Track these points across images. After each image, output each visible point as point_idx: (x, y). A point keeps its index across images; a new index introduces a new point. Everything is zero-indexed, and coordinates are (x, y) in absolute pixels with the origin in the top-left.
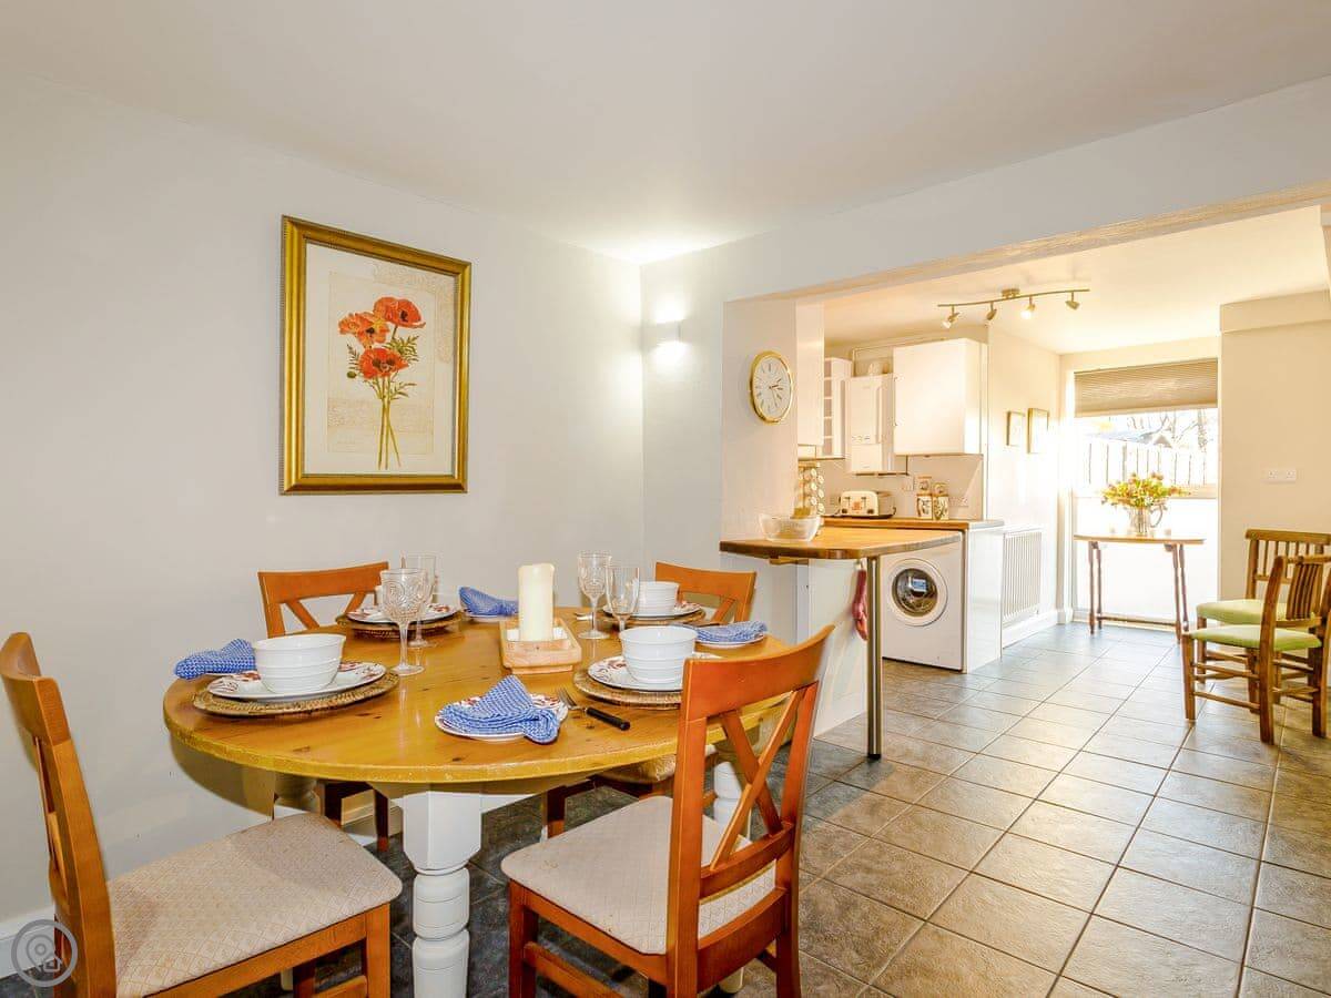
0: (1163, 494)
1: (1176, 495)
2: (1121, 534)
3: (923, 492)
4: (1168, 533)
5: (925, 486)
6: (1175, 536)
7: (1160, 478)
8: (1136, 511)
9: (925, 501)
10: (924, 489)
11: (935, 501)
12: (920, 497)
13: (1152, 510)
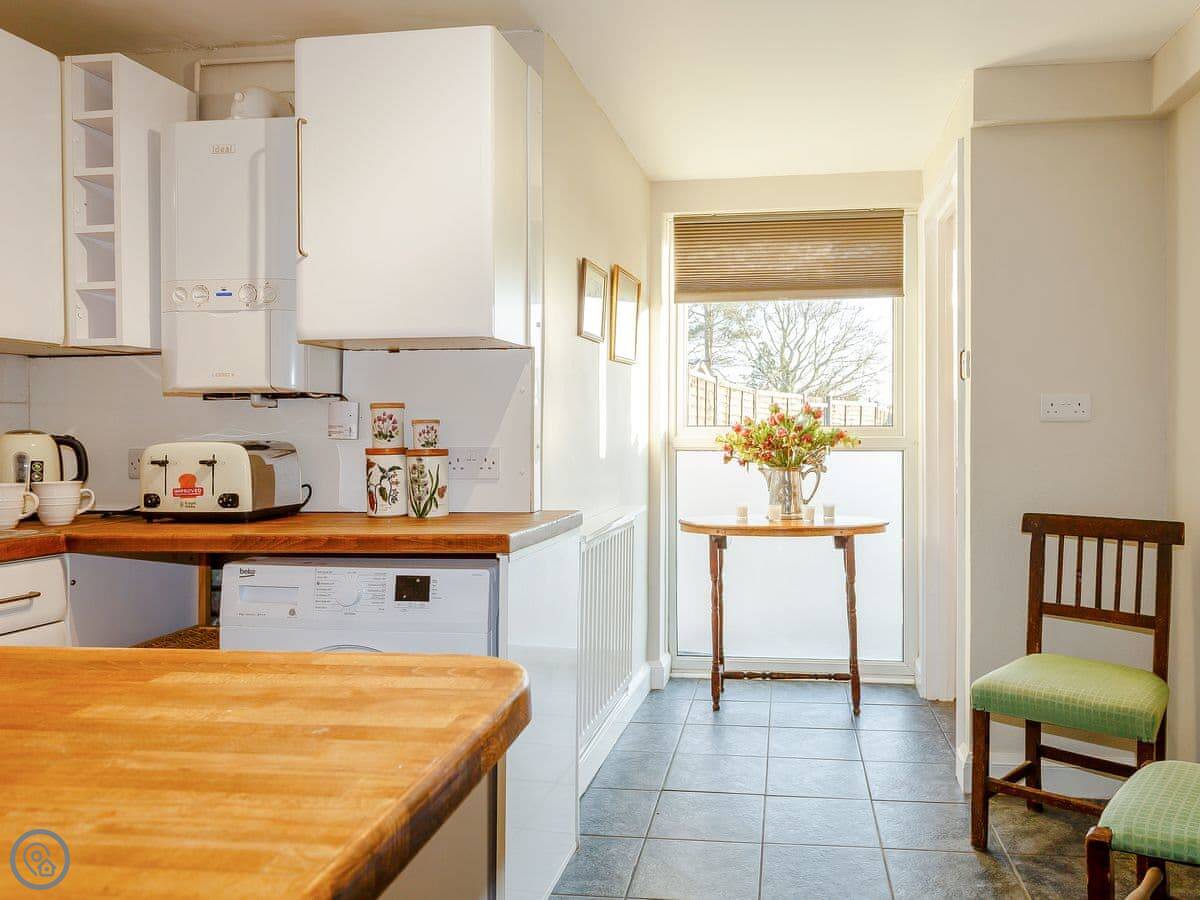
0: (822, 442)
1: (840, 444)
2: (757, 520)
3: (383, 444)
4: (830, 513)
5: (387, 426)
7: (818, 415)
8: (778, 474)
9: (387, 469)
10: (385, 437)
11: (414, 468)
12: (373, 458)
13: (804, 471)
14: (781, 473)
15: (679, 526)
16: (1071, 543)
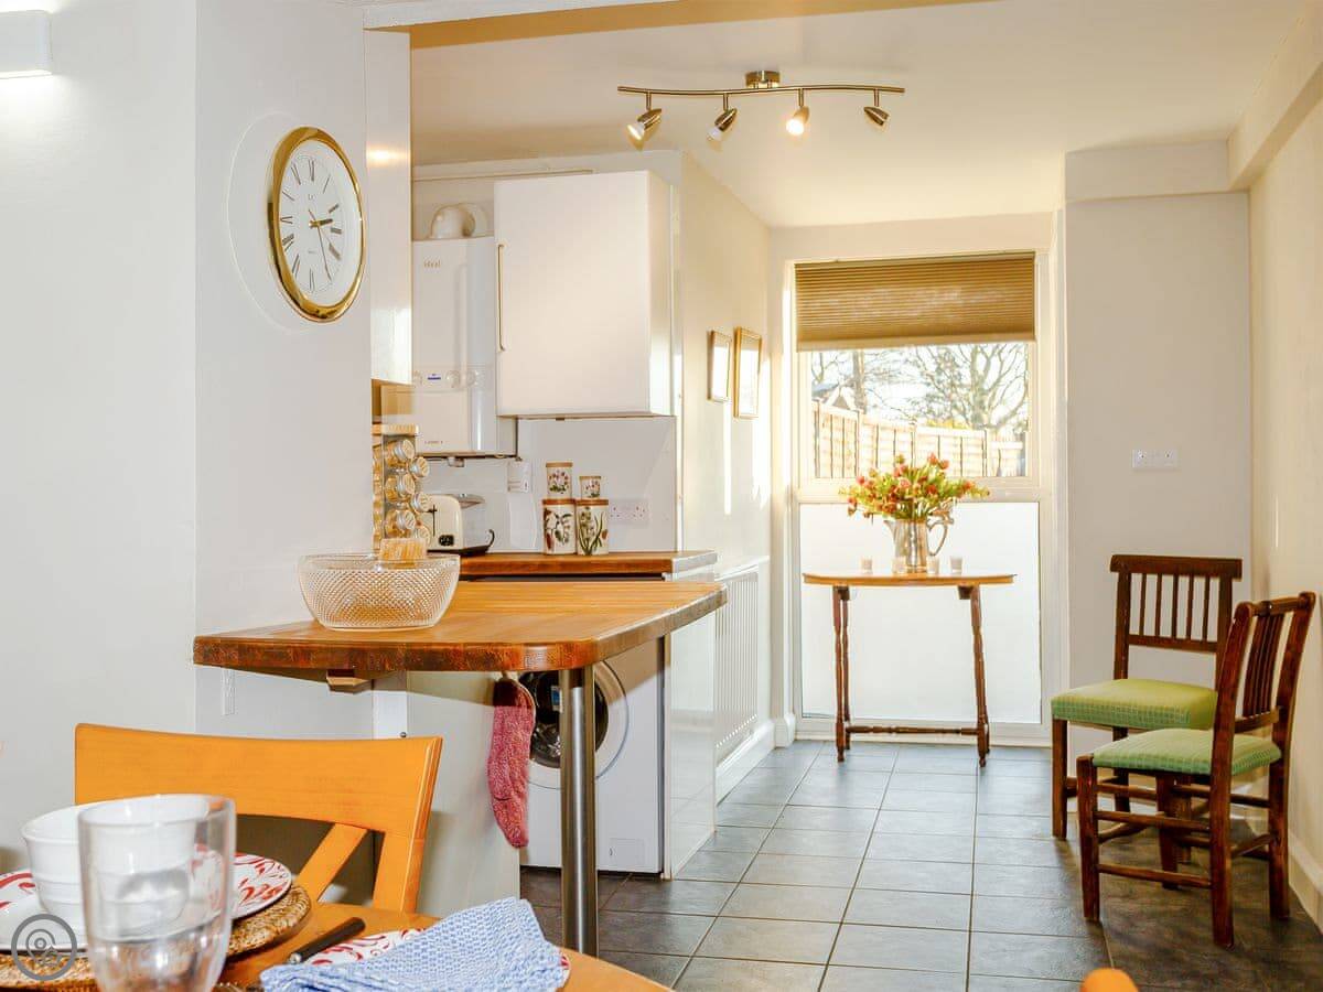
0: (948, 493)
1: (967, 496)
2: (879, 571)
3: (557, 496)
4: (957, 564)
5: (560, 482)
6: (969, 571)
7: (943, 466)
8: (904, 526)
9: (560, 516)
10: (559, 490)
11: (583, 515)
12: (550, 507)
13: (930, 523)
14: (907, 526)
15: (803, 579)
16: (1152, 579)
